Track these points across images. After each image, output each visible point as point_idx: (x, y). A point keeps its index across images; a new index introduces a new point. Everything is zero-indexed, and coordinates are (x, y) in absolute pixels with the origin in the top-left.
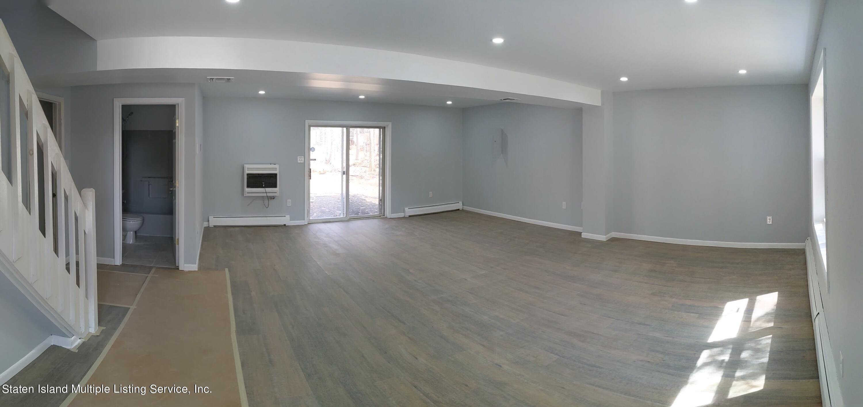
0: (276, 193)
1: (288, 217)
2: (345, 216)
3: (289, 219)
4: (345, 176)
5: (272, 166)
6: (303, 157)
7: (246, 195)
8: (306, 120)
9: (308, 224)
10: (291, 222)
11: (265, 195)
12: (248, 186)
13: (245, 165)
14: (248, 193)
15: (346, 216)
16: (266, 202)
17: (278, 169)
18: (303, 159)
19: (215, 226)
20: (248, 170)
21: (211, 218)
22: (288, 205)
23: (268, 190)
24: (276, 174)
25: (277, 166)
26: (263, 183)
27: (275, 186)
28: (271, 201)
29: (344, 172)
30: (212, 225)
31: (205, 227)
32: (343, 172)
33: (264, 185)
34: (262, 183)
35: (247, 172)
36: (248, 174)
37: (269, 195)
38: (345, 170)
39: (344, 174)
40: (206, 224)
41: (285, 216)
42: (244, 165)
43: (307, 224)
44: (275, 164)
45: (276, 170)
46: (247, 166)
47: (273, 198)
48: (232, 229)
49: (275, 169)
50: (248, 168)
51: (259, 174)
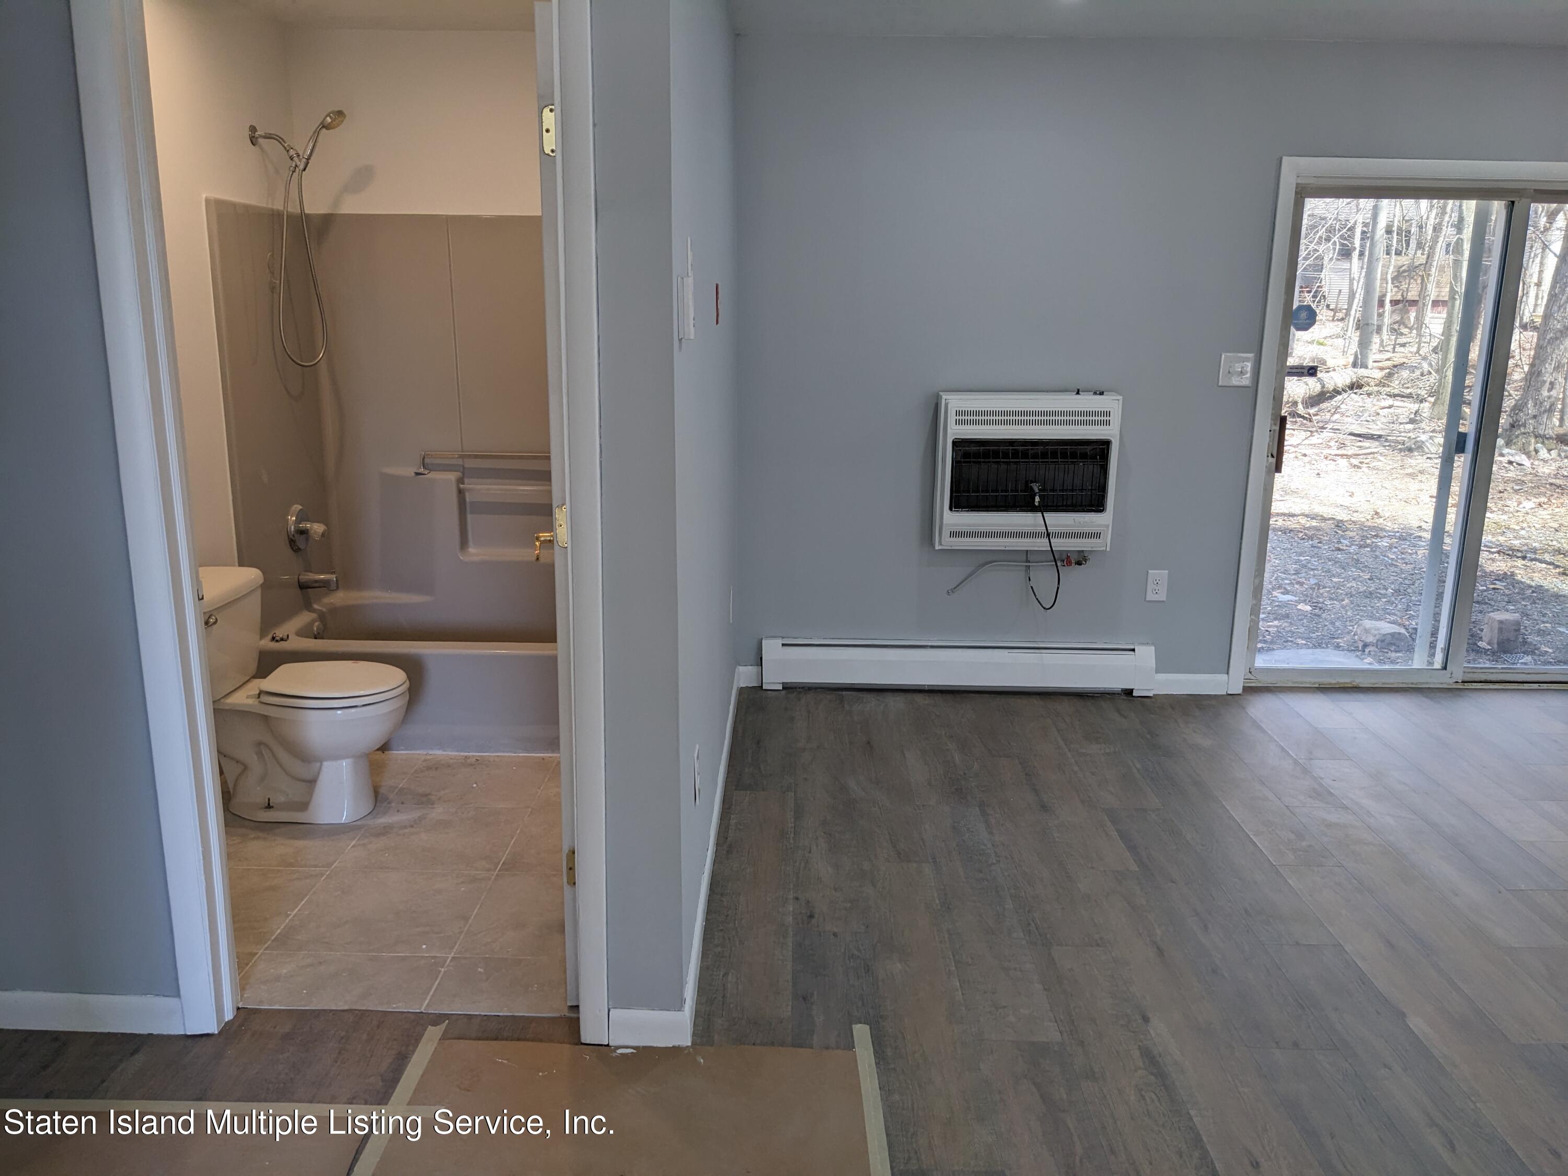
0: (1098, 535)
1: (1146, 654)
2: (1438, 665)
3: (1152, 663)
4: (1461, 463)
5: (1088, 402)
6: (1251, 355)
7: (946, 542)
8: (1285, 160)
9: (1249, 690)
10: (1161, 677)
11: (1041, 544)
12: (957, 504)
13: (944, 396)
14: (953, 534)
15: (1445, 668)
16: (1044, 578)
17: (1116, 419)
18: (1249, 366)
19: (788, 688)
20: (958, 422)
21: (772, 649)
22: (1150, 596)
23: (1058, 520)
24: (1106, 444)
25: (1111, 403)
26: (1036, 487)
27: (1097, 505)
28: (1071, 575)
29: (1462, 438)
30: (773, 679)
31: (742, 691)
32: (1455, 438)
33: (1037, 499)
34: (1032, 489)
35: (955, 430)
36: (956, 444)
37: (1060, 544)
38: (1468, 426)
39: (1460, 448)
40: (745, 676)
41: (1133, 650)
42: (938, 398)
43: (1240, 691)
44: (1102, 393)
45: (1108, 423)
46: (954, 403)
47: (1080, 559)
48: (872, 701)
49: (1103, 418)
50: (958, 413)
51: (1011, 442)
